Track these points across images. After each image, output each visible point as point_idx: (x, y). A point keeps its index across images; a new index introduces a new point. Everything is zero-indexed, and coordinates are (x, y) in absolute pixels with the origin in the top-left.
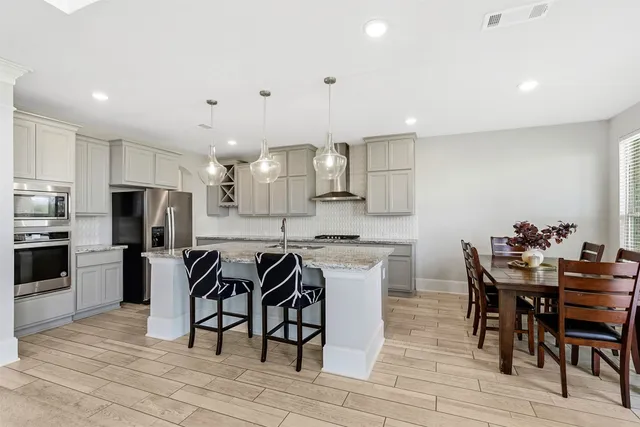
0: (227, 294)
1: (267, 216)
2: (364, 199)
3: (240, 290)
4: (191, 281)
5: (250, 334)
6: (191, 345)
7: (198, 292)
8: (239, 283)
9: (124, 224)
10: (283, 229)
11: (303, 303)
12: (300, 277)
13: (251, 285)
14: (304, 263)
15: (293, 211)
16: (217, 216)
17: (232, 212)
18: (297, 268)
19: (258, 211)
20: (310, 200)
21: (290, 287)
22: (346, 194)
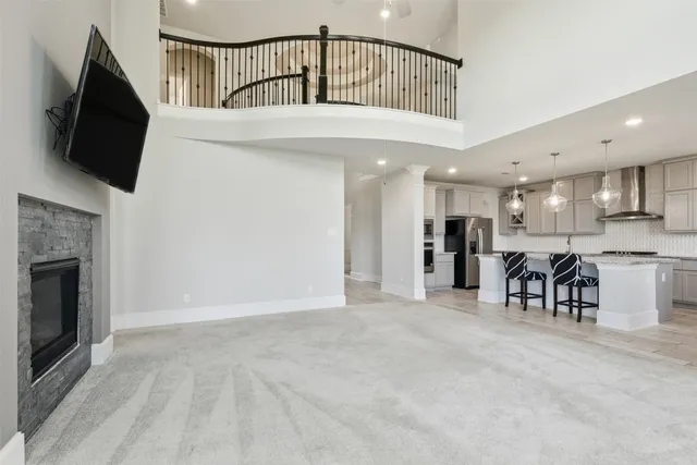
0: (530, 278)
1: (555, 234)
2: (661, 218)
3: (538, 277)
4: (507, 270)
5: (544, 307)
6: (507, 305)
7: (512, 276)
8: (537, 274)
9: (452, 240)
10: (569, 242)
11: (582, 284)
12: (580, 268)
13: (545, 275)
14: (583, 259)
15: (579, 230)
16: (507, 235)
17: (519, 231)
18: (578, 262)
19: (544, 231)
20: (598, 220)
21: (573, 273)
22: (642, 213)
